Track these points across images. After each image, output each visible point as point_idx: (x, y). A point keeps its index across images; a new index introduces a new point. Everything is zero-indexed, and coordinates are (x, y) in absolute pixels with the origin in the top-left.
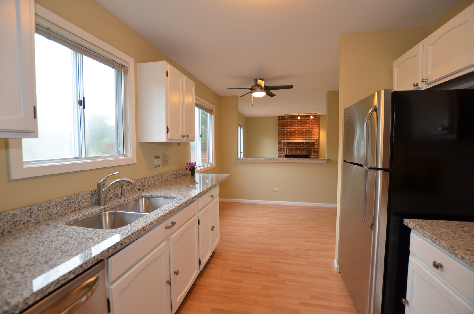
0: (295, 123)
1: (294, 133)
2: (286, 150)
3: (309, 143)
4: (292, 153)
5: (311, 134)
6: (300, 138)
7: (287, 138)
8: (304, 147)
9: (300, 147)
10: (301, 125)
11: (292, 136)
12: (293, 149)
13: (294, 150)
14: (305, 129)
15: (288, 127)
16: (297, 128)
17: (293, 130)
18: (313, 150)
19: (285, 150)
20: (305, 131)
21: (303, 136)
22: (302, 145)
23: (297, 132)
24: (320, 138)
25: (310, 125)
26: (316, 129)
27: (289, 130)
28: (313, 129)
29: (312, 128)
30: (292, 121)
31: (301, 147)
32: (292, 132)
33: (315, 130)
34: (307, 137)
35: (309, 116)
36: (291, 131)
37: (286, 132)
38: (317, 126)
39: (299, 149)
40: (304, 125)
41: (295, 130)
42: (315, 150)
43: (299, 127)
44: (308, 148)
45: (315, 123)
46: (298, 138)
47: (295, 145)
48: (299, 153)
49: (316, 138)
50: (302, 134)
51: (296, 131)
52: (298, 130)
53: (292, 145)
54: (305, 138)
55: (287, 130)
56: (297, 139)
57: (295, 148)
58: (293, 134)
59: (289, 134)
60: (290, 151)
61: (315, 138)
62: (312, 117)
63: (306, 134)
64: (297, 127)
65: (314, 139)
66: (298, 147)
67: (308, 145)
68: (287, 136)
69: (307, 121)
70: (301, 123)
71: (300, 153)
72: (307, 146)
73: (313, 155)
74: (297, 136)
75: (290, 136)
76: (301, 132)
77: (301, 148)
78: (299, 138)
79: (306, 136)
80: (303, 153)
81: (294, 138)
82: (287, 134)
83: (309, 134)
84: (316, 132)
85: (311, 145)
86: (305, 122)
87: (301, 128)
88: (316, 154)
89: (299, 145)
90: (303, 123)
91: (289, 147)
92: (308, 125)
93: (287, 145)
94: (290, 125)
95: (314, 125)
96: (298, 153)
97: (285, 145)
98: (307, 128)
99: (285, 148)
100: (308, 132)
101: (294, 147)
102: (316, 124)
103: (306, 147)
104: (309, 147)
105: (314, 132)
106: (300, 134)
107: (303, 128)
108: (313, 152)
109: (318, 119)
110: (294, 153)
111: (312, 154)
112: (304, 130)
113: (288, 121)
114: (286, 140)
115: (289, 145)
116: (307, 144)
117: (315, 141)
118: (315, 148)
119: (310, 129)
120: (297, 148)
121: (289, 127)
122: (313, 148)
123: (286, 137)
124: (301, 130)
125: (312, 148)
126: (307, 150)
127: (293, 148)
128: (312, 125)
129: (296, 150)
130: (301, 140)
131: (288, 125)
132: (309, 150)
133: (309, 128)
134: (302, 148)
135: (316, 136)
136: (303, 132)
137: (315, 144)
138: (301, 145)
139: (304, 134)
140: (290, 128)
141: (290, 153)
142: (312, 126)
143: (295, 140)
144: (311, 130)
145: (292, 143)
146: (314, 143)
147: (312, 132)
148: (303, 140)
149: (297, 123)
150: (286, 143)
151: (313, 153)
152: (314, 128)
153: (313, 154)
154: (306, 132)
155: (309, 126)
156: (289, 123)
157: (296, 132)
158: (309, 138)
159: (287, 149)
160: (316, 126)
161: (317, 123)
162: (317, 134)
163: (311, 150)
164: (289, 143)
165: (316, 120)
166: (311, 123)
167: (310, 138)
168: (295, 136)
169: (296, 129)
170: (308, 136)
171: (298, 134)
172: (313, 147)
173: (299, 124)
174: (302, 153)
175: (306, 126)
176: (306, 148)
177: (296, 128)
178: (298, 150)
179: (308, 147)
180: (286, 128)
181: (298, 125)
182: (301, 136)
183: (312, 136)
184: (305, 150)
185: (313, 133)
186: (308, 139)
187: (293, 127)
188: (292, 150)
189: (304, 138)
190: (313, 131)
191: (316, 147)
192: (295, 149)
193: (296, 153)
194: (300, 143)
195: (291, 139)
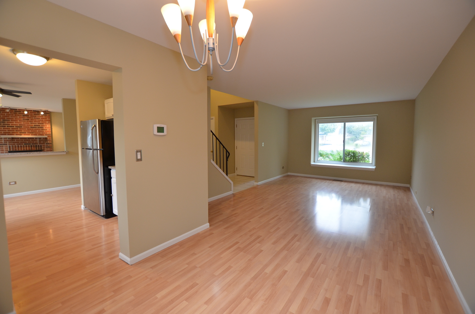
2: (10, 147)
3: (40, 138)
4: (18, 148)
6: (28, 133)
7: (10, 133)
8: (34, 142)
9: (28, 142)
10: (29, 120)
11: (16, 131)
12: (20, 145)
14: (33, 124)
16: (23, 123)
17: (17, 125)
18: (46, 145)
19: (7, 146)
20: (33, 126)
21: (31, 131)
23: (24, 127)
24: (53, 134)
25: (40, 120)
26: (47, 125)
27: (12, 125)
28: (44, 125)
29: (43, 124)
30: (15, 115)
31: (30, 142)
32: (16, 127)
33: (47, 126)
34: (38, 132)
35: (38, 112)
37: (8, 126)
38: (48, 122)
39: (27, 145)
40: (32, 120)
41: (20, 125)
42: (48, 145)
43: (25, 121)
44: (39, 144)
45: (46, 119)
46: (25, 133)
47: (22, 140)
48: (28, 149)
49: (48, 134)
50: (30, 129)
52: (25, 125)
53: (18, 140)
54: (35, 133)
55: (9, 124)
56: (24, 135)
58: (17, 129)
59: (12, 129)
60: (15, 147)
61: (47, 133)
62: (42, 113)
63: (35, 129)
64: (23, 121)
65: (46, 135)
67: (39, 140)
68: (8, 131)
69: (36, 116)
70: (29, 118)
72: (38, 141)
73: (46, 150)
74: (24, 131)
75: (14, 131)
76: (29, 127)
77: (30, 144)
78: (27, 134)
79: (36, 131)
80: (33, 149)
81: (20, 133)
82: (9, 129)
83: (40, 129)
84: (48, 128)
85: (42, 140)
86: (33, 117)
87: (29, 123)
88: (50, 149)
89: (27, 140)
90: (31, 118)
92: (38, 120)
93: (10, 140)
94: (13, 119)
97: (7, 140)
98: (36, 123)
99: (7, 144)
100: (38, 127)
101: (21, 142)
103: (37, 142)
104: (41, 142)
105: (45, 128)
106: (28, 129)
107: (31, 123)
108: (46, 147)
109: (49, 115)
110: (21, 148)
111: (45, 149)
114: (9, 135)
115: (13, 140)
116: (38, 139)
117: (48, 137)
118: (49, 144)
119: (40, 125)
120: (25, 144)
121: (12, 121)
122: (46, 144)
124: (29, 125)
125: (44, 144)
126: (39, 146)
127: (20, 144)
130: (29, 135)
131: (9, 119)
133: (38, 124)
134: (32, 144)
135: (48, 131)
136: (31, 127)
137: (48, 139)
138: (30, 140)
139: (33, 129)
140: (13, 123)
141: (16, 149)
142: (42, 122)
143: (21, 135)
144: (42, 126)
145: (18, 138)
146: (46, 138)
147: (43, 128)
148: (32, 135)
150: (9, 138)
151: (46, 148)
154: (36, 127)
155: (39, 122)
156: (11, 117)
157: (22, 127)
158: (40, 133)
159: (11, 145)
160: (47, 122)
161: (48, 119)
163: (43, 145)
164: (13, 138)
166: (42, 119)
167: (41, 134)
168: (21, 131)
171: (25, 129)
172: (46, 142)
173: (26, 118)
175: (34, 122)
176: (37, 144)
177: (21, 123)
179: (39, 142)
180: (7, 122)
181: (23, 119)
182: (29, 131)
183: (44, 131)
184: (36, 146)
185: (44, 128)
186: (39, 135)
187: (17, 121)
189: (33, 133)
190: (44, 127)
191: (49, 143)
192: (22, 145)
193: (24, 149)
194: (29, 138)
195: (15, 134)
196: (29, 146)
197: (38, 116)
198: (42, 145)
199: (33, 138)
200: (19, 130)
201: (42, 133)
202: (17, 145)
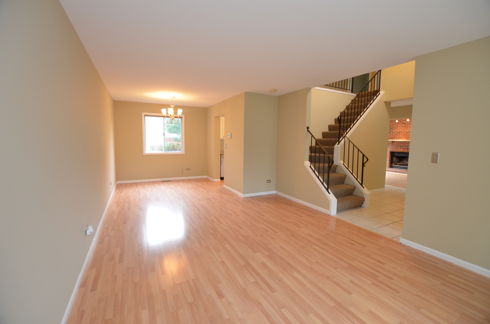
0: (400, 125)
2: (391, 148)
4: (396, 150)
6: (404, 137)
7: (393, 137)
8: (406, 145)
9: (403, 145)
10: (405, 126)
11: (397, 136)
12: (397, 147)
13: (398, 148)
14: (408, 130)
15: (393, 128)
16: (402, 130)
17: (398, 131)
19: (390, 148)
20: (408, 132)
21: (406, 136)
22: (405, 144)
23: (402, 133)
27: (395, 131)
30: (397, 124)
31: (404, 145)
32: (397, 133)
36: (396, 132)
37: (392, 133)
39: (402, 147)
40: (408, 126)
41: (399, 131)
43: (403, 128)
46: (402, 137)
47: (399, 143)
52: (402, 131)
55: (393, 131)
56: (401, 139)
57: (399, 146)
58: (397, 134)
59: (394, 134)
60: (394, 148)
64: (402, 128)
66: (401, 145)
68: (392, 136)
71: (402, 150)
74: (401, 136)
75: (395, 136)
76: (405, 133)
77: (404, 147)
81: (399, 137)
82: (393, 134)
86: (409, 124)
87: (405, 130)
89: (402, 143)
90: (407, 125)
91: (394, 145)
93: (391, 143)
94: (396, 127)
96: (401, 150)
97: (390, 143)
99: (390, 146)
101: (398, 145)
106: (404, 134)
107: (407, 129)
110: (397, 150)
112: (407, 131)
113: (394, 124)
114: (392, 139)
120: (400, 146)
121: (395, 128)
127: (397, 146)
129: (399, 148)
130: (404, 139)
131: (394, 127)
134: (405, 147)
136: (406, 133)
138: (404, 144)
139: (407, 134)
140: (395, 130)
141: (394, 150)
145: (397, 142)
148: (406, 139)
149: (402, 125)
157: (400, 133)
159: (392, 147)
164: (393, 142)
168: (400, 136)
173: (404, 126)
174: (404, 150)
177: (400, 130)
178: (401, 148)
180: (392, 130)
181: (402, 127)
182: (404, 136)
184: (408, 148)
187: (398, 128)
188: (396, 148)
189: (407, 137)
192: (398, 147)
193: (399, 151)
194: (403, 142)
195: (395, 138)
196: (403, 148)
199: (406, 142)
200: (398, 135)
202: (395, 147)
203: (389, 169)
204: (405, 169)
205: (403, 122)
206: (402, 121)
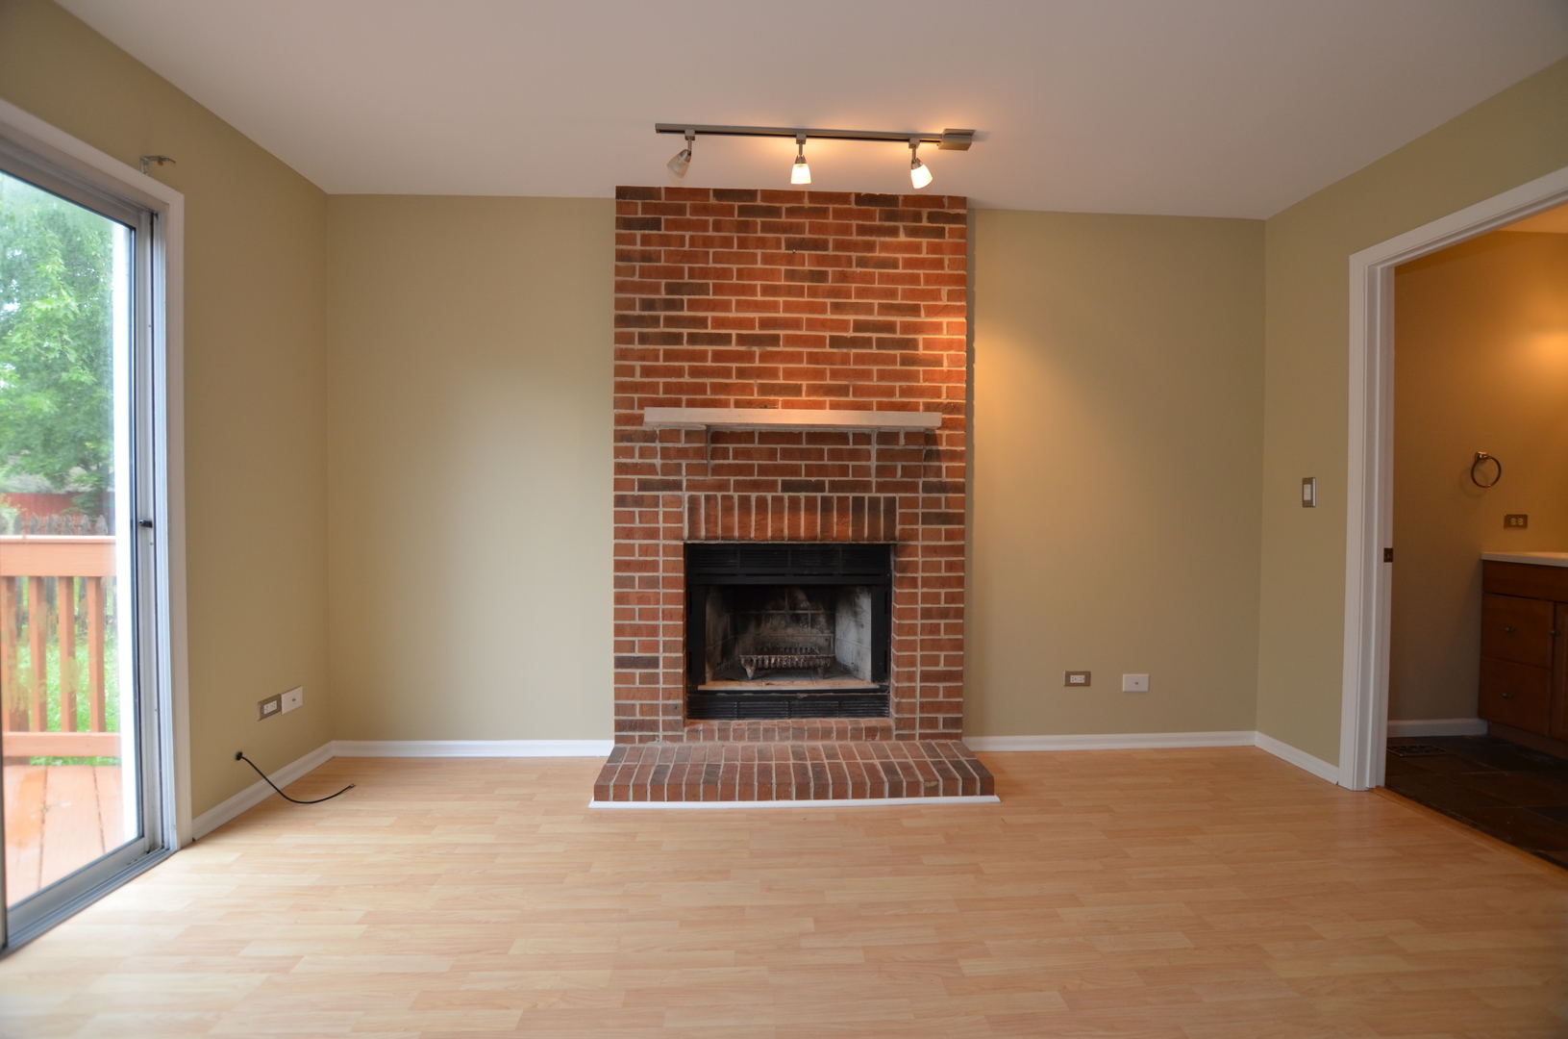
0: (767, 259)
1: (757, 350)
2: (693, 503)
3: (887, 436)
4: (744, 526)
5: (906, 361)
6: (813, 390)
7: (702, 389)
8: (844, 470)
9: (810, 471)
10: (821, 276)
11: (741, 373)
12: (754, 495)
13: (762, 503)
14: (851, 318)
15: (702, 289)
16: (788, 307)
17: (748, 323)
18: (927, 503)
19: (678, 502)
20: (850, 334)
21: (835, 374)
22: (835, 455)
23: (791, 340)
24: (977, 403)
25: (894, 279)
26: (945, 320)
27: (719, 323)
28: (923, 318)
29: (914, 310)
30: (743, 243)
31: (822, 470)
32: (742, 340)
33: (937, 328)
34: (875, 382)
36: (734, 332)
37: (693, 339)
38: (951, 295)
39: (802, 495)
40: (843, 277)
41: (765, 323)
42: (937, 503)
43: (800, 292)
44: (881, 487)
45: (939, 264)
46: (797, 389)
47: (772, 454)
48: (802, 533)
49: (944, 400)
50: (828, 359)
51: (782, 333)
52: (795, 324)
53: (747, 452)
54: (858, 391)
55: (702, 322)
56: (787, 405)
57: (772, 486)
58: (750, 357)
59: (718, 356)
60: (728, 510)
61: (937, 392)
63: (860, 359)
64: (789, 291)
65: (929, 408)
66: (796, 470)
67: (881, 455)
68: (694, 372)
69: (870, 247)
70: (821, 261)
71: (811, 524)
72: (873, 463)
73: (920, 543)
74: (788, 374)
75: (727, 373)
76: (819, 341)
78: (804, 398)
79: (867, 375)
81: (763, 388)
82: (702, 356)
83: (892, 360)
84: (949, 345)
85: (904, 455)
86: (854, 255)
87: (822, 309)
88: (950, 536)
89: (804, 454)
90: (835, 261)
91: (717, 470)
92: (884, 278)
93: (699, 453)
94: (725, 274)
95: (928, 279)
96: (794, 525)
97: (682, 453)
98: (868, 309)
99: (677, 486)
100: (881, 344)
101: (763, 470)
102: (947, 271)
103: (866, 471)
104: (892, 471)
105: (928, 345)
106: (813, 358)
107: (836, 307)
108: (927, 519)
109: (963, 234)
110: (761, 526)
111: (913, 535)
112: (843, 325)
113: (708, 242)
115: (715, 454)
116: (874, 448)
117: (945, 425)
118: (943, 488)
119: (898, 319)
120: (787, 486)
121: (718, 290)
122: (928, 488)
123: (687, 379)
124: (824, 324)
125: (913, 487)
126: (874, 502)
127: (756, 486)
128: (915, 279)
129: (777, 500)
130: (819, 406)
131: (705, 273)
132: (890, 503)
133: (885, 309)
134: (835, 487)
135: (948, 376)
136: (836, 342)
137: (943, 447)
138: (820, 455)
139: (845, 359)
140: (725, 306)
141: (728, 528)
142: (911, 295)
143: (764, 405)
144: (908, 328)
145: (745, 435)
146: (929, 437)
147: (911, 344)
148: (834, 406)
149: (790, 260)
150: (691, 435)
151: (920, 527)
152: (932, 311)
153: (927, 536)
154: (867, 343)
155: (892, 294)
156: (717, 258)
157: (775, 340)
158: (890, 392)
159: (702, 495)
160: (945, 290)
161: (953, 264)
162: (953, 361)
163: (905, 503)
164: (717, 435)
165: (947, 239)
166: (908, 264)
167: (897, 399)
168: (773, 372)
169: (781, 315)
170: (882, 375)
171: (796, 357)
172: (927, 471)
174: (828, 524)
175: (860, 293)
176: (866, 487)
177: (774, 307)
178: (794, 504)
179: (881, 471)
180: (693, 305)
181: (790, 275)
182: (820, 374)
183: (915, 375)
184: (859, 502)
185: (921, 351)
186: (881, 407)
187: (752, 290)
188: (745, 502)
189: (842, 391)
190: (920, 337)
191: (944, 479)
192: (769, 496)
193: (778, 531)
194: (818, 435)
195: (732, 397)
196: (811, 505)
197: (885, 247)
198: (897, 495)
199: (835, 436)
200: (756, 363)
201: (904, 392)
202: (736, 495)
203: (693, 735)
204: (829, 712)
205: (799, 228)
206: (791, 212)
